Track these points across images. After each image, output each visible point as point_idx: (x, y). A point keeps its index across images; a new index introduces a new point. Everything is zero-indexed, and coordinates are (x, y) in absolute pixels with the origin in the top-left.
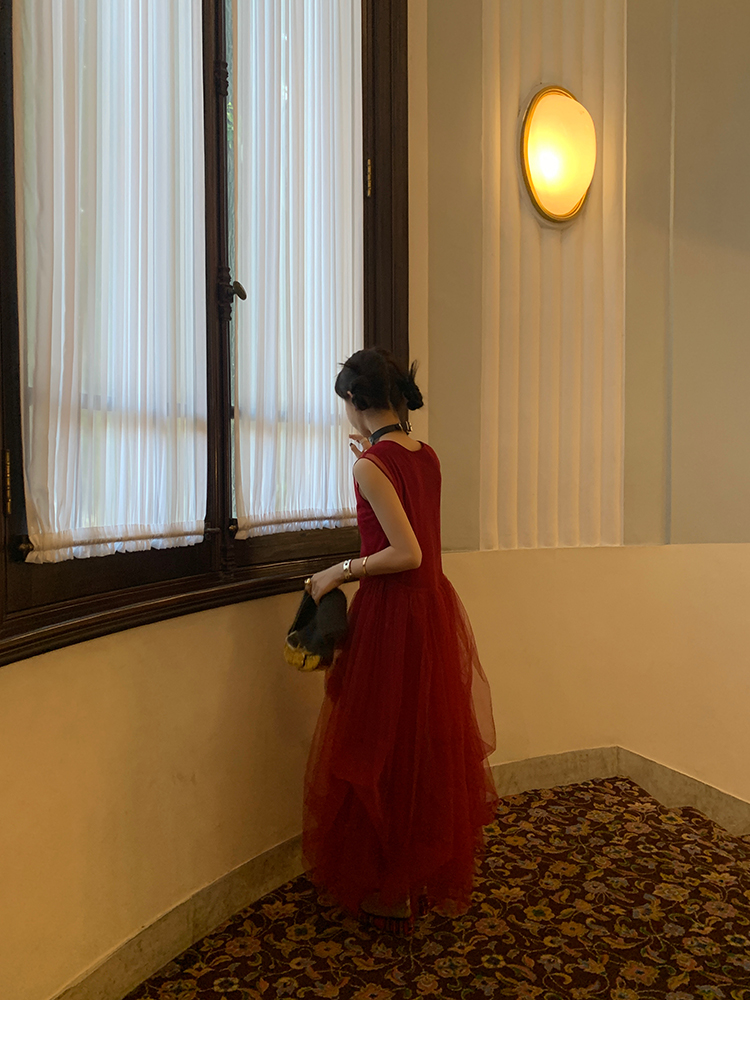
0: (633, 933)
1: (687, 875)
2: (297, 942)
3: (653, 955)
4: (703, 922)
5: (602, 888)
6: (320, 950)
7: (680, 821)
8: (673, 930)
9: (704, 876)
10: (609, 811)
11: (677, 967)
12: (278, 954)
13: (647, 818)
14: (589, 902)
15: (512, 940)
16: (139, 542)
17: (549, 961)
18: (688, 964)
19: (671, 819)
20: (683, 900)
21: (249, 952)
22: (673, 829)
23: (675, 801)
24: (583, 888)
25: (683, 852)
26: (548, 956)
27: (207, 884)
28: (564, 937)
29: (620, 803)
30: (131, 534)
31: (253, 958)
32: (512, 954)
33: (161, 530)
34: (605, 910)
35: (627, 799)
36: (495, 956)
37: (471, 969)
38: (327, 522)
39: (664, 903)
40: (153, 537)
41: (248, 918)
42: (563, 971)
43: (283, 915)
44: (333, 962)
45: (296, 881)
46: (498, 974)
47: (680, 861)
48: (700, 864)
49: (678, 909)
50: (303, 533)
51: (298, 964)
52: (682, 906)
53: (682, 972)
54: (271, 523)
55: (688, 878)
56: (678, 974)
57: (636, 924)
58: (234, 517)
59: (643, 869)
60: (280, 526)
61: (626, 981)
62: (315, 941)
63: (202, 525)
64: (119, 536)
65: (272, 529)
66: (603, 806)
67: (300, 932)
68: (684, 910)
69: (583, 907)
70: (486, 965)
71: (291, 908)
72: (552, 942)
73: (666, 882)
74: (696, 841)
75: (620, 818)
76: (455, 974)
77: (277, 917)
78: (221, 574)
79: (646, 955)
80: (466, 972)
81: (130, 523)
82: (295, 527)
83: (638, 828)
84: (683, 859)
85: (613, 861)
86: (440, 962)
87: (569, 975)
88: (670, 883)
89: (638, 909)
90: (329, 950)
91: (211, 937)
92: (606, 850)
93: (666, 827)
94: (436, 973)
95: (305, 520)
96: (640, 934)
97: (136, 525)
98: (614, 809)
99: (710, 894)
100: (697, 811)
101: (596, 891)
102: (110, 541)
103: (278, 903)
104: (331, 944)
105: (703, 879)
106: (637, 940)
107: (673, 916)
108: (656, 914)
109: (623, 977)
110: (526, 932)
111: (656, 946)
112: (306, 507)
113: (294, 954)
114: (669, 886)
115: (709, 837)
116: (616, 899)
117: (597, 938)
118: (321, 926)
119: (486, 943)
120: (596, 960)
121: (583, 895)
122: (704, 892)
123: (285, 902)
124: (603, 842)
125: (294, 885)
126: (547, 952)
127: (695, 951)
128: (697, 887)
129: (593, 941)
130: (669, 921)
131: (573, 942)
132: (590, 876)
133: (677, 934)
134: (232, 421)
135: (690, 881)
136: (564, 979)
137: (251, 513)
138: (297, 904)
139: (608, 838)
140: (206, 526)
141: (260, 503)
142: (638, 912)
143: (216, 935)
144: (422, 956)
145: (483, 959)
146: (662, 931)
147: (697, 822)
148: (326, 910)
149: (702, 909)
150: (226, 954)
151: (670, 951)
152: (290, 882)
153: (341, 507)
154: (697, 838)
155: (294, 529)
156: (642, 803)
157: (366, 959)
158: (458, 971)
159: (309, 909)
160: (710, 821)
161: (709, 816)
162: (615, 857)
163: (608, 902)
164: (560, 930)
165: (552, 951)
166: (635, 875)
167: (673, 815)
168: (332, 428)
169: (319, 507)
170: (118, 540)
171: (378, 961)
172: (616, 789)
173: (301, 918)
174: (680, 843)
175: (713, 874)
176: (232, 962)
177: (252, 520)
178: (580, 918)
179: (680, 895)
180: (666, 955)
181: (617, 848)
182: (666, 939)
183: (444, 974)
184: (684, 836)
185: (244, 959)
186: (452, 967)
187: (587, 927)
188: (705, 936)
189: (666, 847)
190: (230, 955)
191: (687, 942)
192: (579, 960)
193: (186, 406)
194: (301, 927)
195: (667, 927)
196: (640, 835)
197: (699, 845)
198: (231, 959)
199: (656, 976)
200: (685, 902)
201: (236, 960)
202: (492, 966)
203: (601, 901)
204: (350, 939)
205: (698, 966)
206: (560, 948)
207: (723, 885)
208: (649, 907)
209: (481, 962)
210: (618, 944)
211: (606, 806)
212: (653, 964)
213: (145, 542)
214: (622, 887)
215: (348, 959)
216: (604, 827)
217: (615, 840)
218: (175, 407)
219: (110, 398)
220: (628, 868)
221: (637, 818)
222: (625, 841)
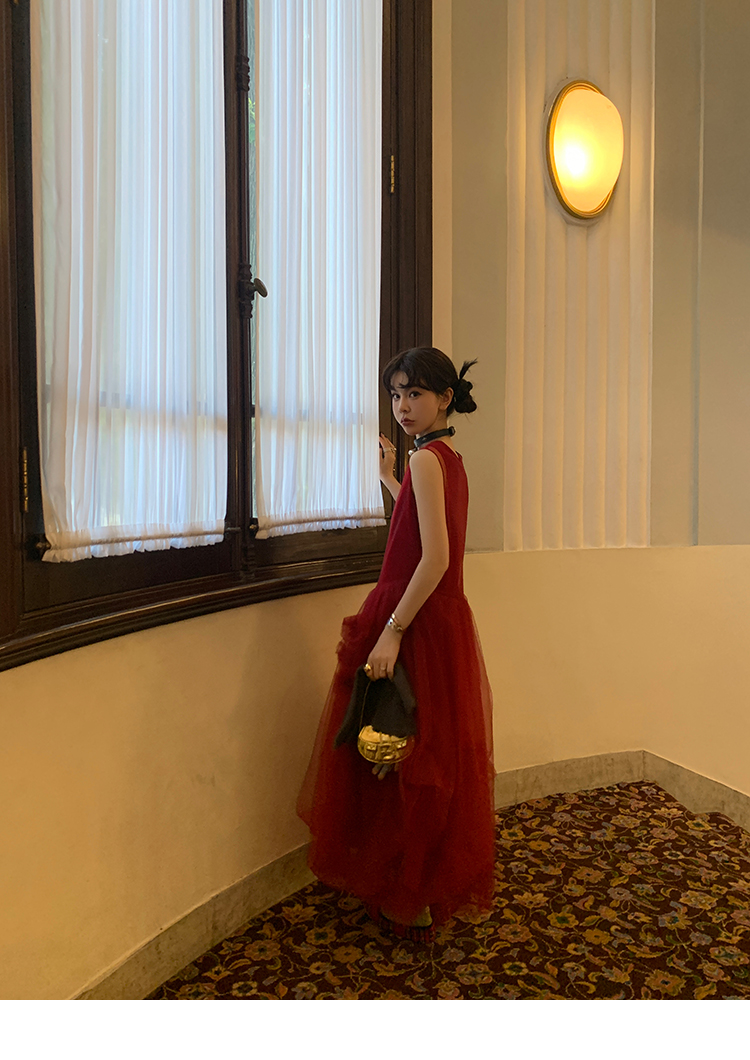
0: (659, 942)
1: (715, 882)
2: (317, 947)
3: (680, 965)
4: (731, 932)
5: (627, 896)
6: (340, 955)
7: (708, 827)
8: (699, 939)
9: (731, 884)
10: (635, 816)
11: (703, 977)
12: (297, 958)
13: (673, 823)
14: (614, 909)
15: (534, 948)
16: (158, 541)
17: (573, 968)
18: (716, 973)
19: (698, 825)
20: (710, 907)
21: (269, 956)
22: (700, 836)
23: (701, 807)
24: (608, 895)
25: (711, 860)
26: (572, 964)
27: (226, 887)
28: (588, 944)
29: (646, 808)
30: (149, 534)
31: (272, 962)
32: (535, 962)
33: (181, 530)
34: (630, 917)
35: (653, 804)
36: (517, 963)
37: (493, 977)
38: (348, 521)
39: (691, 911)
40: (172, 536)
41: (268, 921)
42: (587, 979)
43: (303, 918)
44: (353, 967)
46: (520, 982)
47: (707, 868)
48: (727, 871)
49: (705, 917)
50: (325, 533)
51: (318, 968)
52: (709, 914)
53: (708, 983)
54: (292, 523)
55: (715, 885)
56: (704, 985)
57: (661, 932)
58: (254, 517)
59: (669, 876)
60: (301, 526)
61: (652, 990)
62: (335, 945)
63: (222, 525)
64: (138, 535)
65: (294, 529)
66: (628, 810)
67: (320, 936)
68: (711, 918)
69: (606, 913)
70: (508, 972)
71: (311, 911)
72: (575, 949)
73: (692, 889)
74: (723, 848)
75: (645, 823)
76: (476, 981)
77: (296, 921)
78: (242, 574)
79: (672, 964)
80: (489, 979)
81: (150, 522)
82: (316, 527)
83: (664, 834)
84: (710, 865)
85: (639, 868)
86: (461, 969)
87: (594, 983)
88: (696, 890)
89: (664, 917)
90: (349, 955)
91: (231, 940)
92: (631, 855)
93: (693, 833)
94: (456, 980)
95: (326, 520)
96: (666, 943)
97: (155, 524)
98: (639, 814)
99: (738, 903)
100: (723, 816)
101: (622, 898)
102: (129, 540)
103: (298, 907)
104: (351, 949)
105: (730, 887)
106: (661, 950)
107: (700, 925)
108: (683, 923)
109: (648, 987)
110: (550, 939)
111: (682, 955)
112: (328, 507)
113: (313, 959)
114: (697, 893)
115: (736, 844)
116: (641, 906)
117: (622, 946)
118: (341, 930)
119: (508, 949)
120: (620, 968)
121: (607, 902)
122: (732, 900)
123: (305, 905)
124: (629, 847)
125: (314, 888)
126: (570, 960)
127: (722, 961)
128: (725, 895)
129: (618, 950)
130: (695, 930)
131: (597, 950)
132: (615, 882)
133: (704, 943)
134: (253, 419)
135: (718, 888)
136: (588, 988)
137: (272, 513)
138: (317, 907)
139: (633, 843)
140: (227, 526)
141: (281, 505)
142: (665, 920)
143: (235, 937)
144: (443, 963)
145: (506, 966)
146: (689, 939)
147: (724, 828)
148: (346, 913)
149: (729, 918)
150: (244, 957)
151: (697, 960)
152: (310, 885)
153: (361, 507)
154: (725, 844)
155: (315, 529)
156: (669, 808)
157: (387, 965)
158: (479, 978)
159: (329, 913)
160: (738, 828)
161: (736, 822)
162: (641, 863)
163: (634, 909)
164: (584, 938)
165: (576, 959)
166: (661, 882)
167: (700, 821)
168: (354, 427)
169: (341, 507)
170: (137, 539)
171: (398, 967)
172: (641, 793)
173: (321, 922)
174: (707, 849)
175: (741, 882)
176: (250, 966)
177: (273, 519)
178: (605, 925)
179: (706, 903)
180: (690, 965)
181: (642, 854)
182: (692, 948)
183: (465, 981)
184: (712, 842)
185: (262, 963)
186: (474, 974)
187: (611, 935)
188: (733, 945)
189: (693, 854)
190: (250, 959)
191: (714, 952)
192: (604, 969)
193: (206, 404)
194: (321, 931)
195: (694, 936)
196: (666, 841)
197: (727, 852)
198: (250, 963)
199: (683, 986)
200: (712, 910)
201: (255, 963)
202: (514, 973)
203: (625, 909)
204: (371, 943)
205: (725, 976)
206: (583, 956)
208: (676, 915)
209: (503, 970)
210: (644, 953)
211: (631, 811)
212: (680, 974)
213: (164, 541)
214: (648, 895)
215: (369, 964)
216: (629, 833)
217: (641, 846)
218: (195, 406)
219: (129, 396)
220: (654, 875)
221: (664, 824)
222: (651, 847)
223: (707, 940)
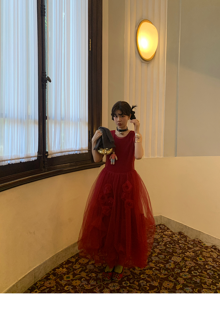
0: (166, 272)
1: (181, 253)
2: (67, 281)
3: (172, 279)
4: (186, 268)
5: (157, 259)
6: (74, 283)
7: (179, 237)
9: (185, 253)
10: (159, 235)
11: (179, 282)
12: (61, 285)
13: (169, 236)
14: (153, 263)
15: (131, 277)
16: (16, 160)
17: (142, 282)
18: (182, 281)
19: (176, 236)
20: (180, 261)
21: (52, 285)
22: (177, 239)
23: (176, 230)
24: (152, 259)
25: (180, 247)
26: (142, 281)
27: (38, 265)
28: (147, 274)
29: (162, 232)
30: (13, 158)
31: (53, 287)
32: (131, 281)
33: (23, 156)
34: (158, 265)
35: (164, 231)
36: (127, 282)
37: (119, 286)
38: (77, 151)
39: (175, 262)
40: (21, 158)
41: (52, 274)
42: (146, 285)
43: (62, 272)
44: (78, 287)
45: (66, 261)
46: (127, 288)
47: (179, 249)
48: (184, 250)
49: (178, 264)
50: (69, 155)
51: (67, 288)
53: (180, 284)
54: (59, 153)
55: (181, 254)
57: (167, 269)
58: (47, 151)
59: (168, 252)
60: (62, 153)
61: (165, 287)
62: (72, 280)
63: (37, 154)
64: (9, 159)
65: (60, 155)
68: (180, 264)
69: (152, 265)
70: (124, 285)
71: (65, 270)
72: (143, 276)
74: (183, 243)
75: (162, 237)
77: (60, 273)
78: (43, 169)
79: (170, 279)
80: (118, 288)
81: (13, 154)
82: (67, 154)
83: (167, 239)
86: (110, 285)
87: (148, 286)
88: (176, 256)
89: (167, 265)
90: (77, 283)
91: (40, 281)
92: (158, 247)
93: (174, 239)
94: (109, 288)
95: (70, 151)
96: (168, 273)
97: (15, 155)
98: (160, 234)
99: (187, 259)
100: (182, 232)
101: (156, 259)
102: (6, 160)
103: (61, 269)
104: (77, 281)
105: (185, 254)
106: (167, 275)
107: (177, 267)
108: (172, 266)
109: (164, 286)
110: (135, 274)
111: (173, 276)
112: (70, 147)
113: (66, 285)
114: (176, 257)
115: (186, 241)
116: (161, 262)
117: (156, 274)
118: (74, 275)
119: (124, 278)
120: (156, 281)
121: (151, 261)
122: (186, 258)
123: (63, 268)
126: (142, 280)
127: (184, 277)
128: (184, 257)
129: (155, 276)
130: (176, 268)
131: (149, 276)
132: (154, 255)
134: (46, 120)
135: (182, 255)
136: (146, 288)
137: (53, 150)
138: (67, 268)
139: (158, 243)
141: (55, 147)
142: (167, 266)
143: (41, 280)
144: (105, 283)
145: (123, 283)
146: (174, 271)
147: (183, 236)
148: (76, 270)
149: (185, 264)
150: (45, 286)
151: (177, 277)
152: (65, 261)
153: (81, 147)
154: (183, 242)
156: (168, 232)
157: (88, 285)
158: (116, 287)
159: (70, 270)
160: (186, 236)
161: (186, 234)
162: (160, 249)
163: (159, 263)
164: (145, 273)
165: (143, 279)
166: (166, 254)
168: (78, 123)
169: (74, 147)
170: (9, 160)
171: (92, 286)
172: (160, 228)
173: (68, 273)
174: (178, 243)
175: (188, 253)
176: (46, 289)
177: (53, 152)
178: (151, 268)
179: (179, 260)
180: (175, 279)
181: (161, 246)
182: (175, 274)
183: (111, 289)
184: (180, 241)
185: (50, 287)
186: (114, 286)
187: (153, 271)
188: (186, 272)
189: (175, 245)
190: (46, 286)
191: (181, 274)
192: (151, 282)
193: (31, 116)
194: (68, 276)
195: (176, 270)
196: (167, 242)
197: (184, 244)
198: (46, 288)
199: (173, 285)
200: (180, 262)
201: (48, 288)
202: (126, 285)
203: (157, 262)
204: (83, 279)
205: (184, 282)
206: (145, 278)
207: (191, 256)
208: (171, 264)
209: (123, 284)
210: (162, 276)
211: (158, 233)
212: (172, 282)
213: (18, 160)
214: (163, 258)
215: (83, 285)
216: (157, 240)
217: (160, 243)
218: (28, 116)
219: (6, 114)
220: (164, 252)
221: (167, 237)
222: (163, 244)
223: (179, 271)
